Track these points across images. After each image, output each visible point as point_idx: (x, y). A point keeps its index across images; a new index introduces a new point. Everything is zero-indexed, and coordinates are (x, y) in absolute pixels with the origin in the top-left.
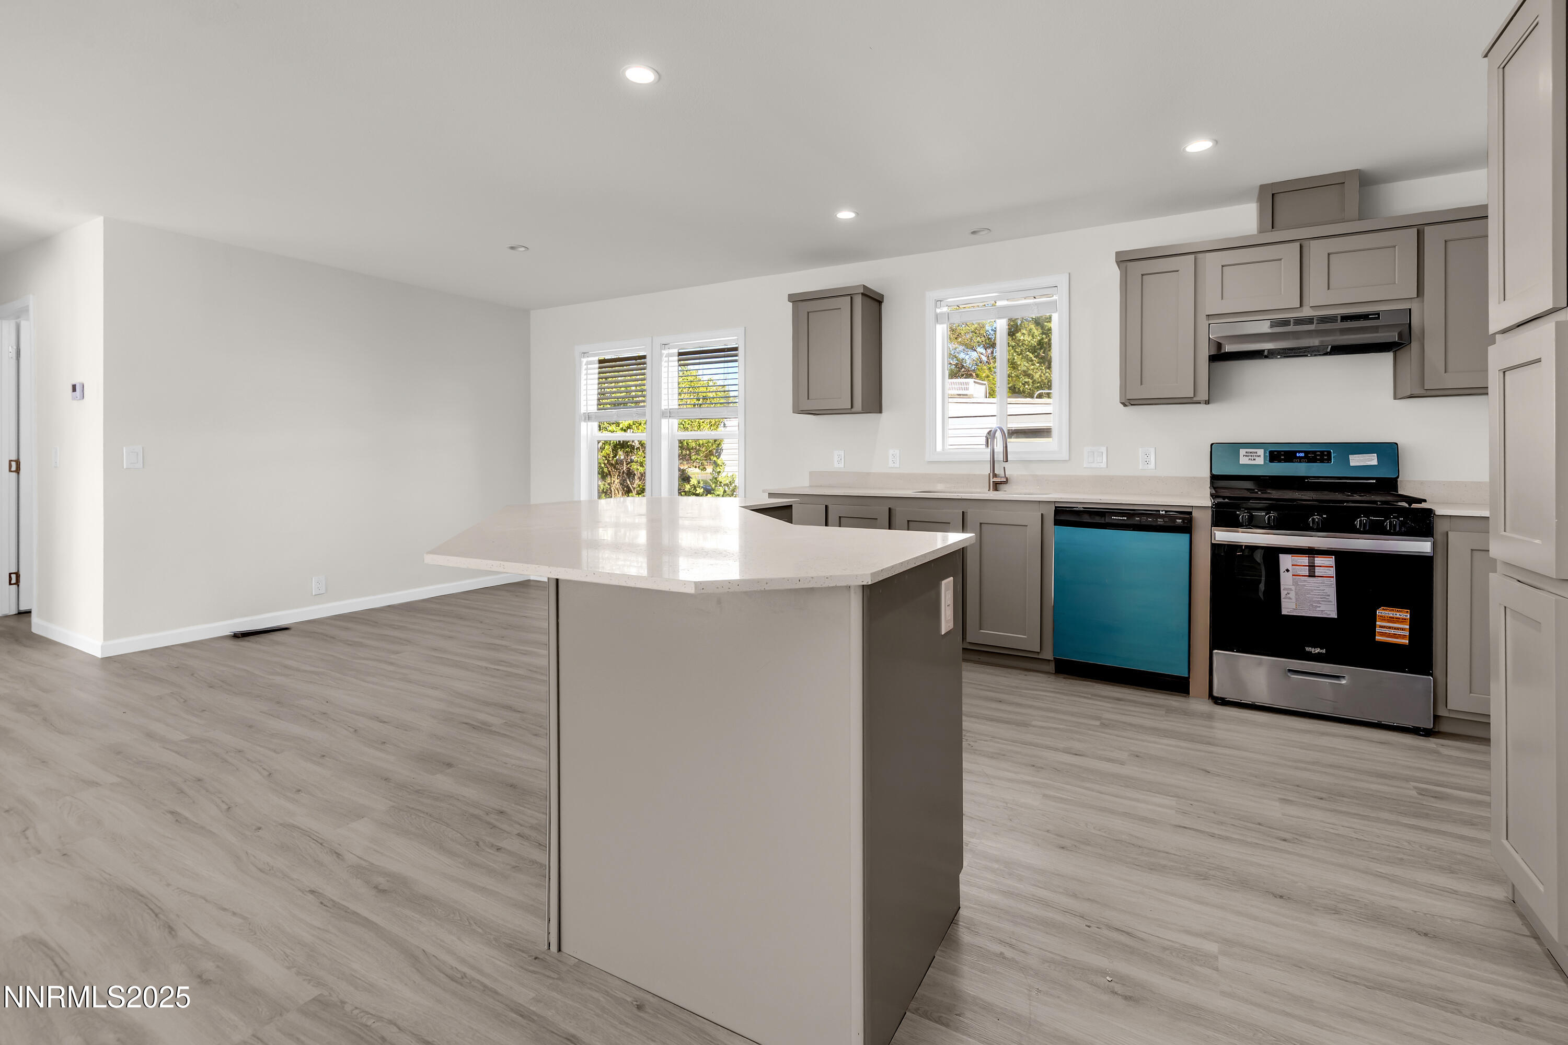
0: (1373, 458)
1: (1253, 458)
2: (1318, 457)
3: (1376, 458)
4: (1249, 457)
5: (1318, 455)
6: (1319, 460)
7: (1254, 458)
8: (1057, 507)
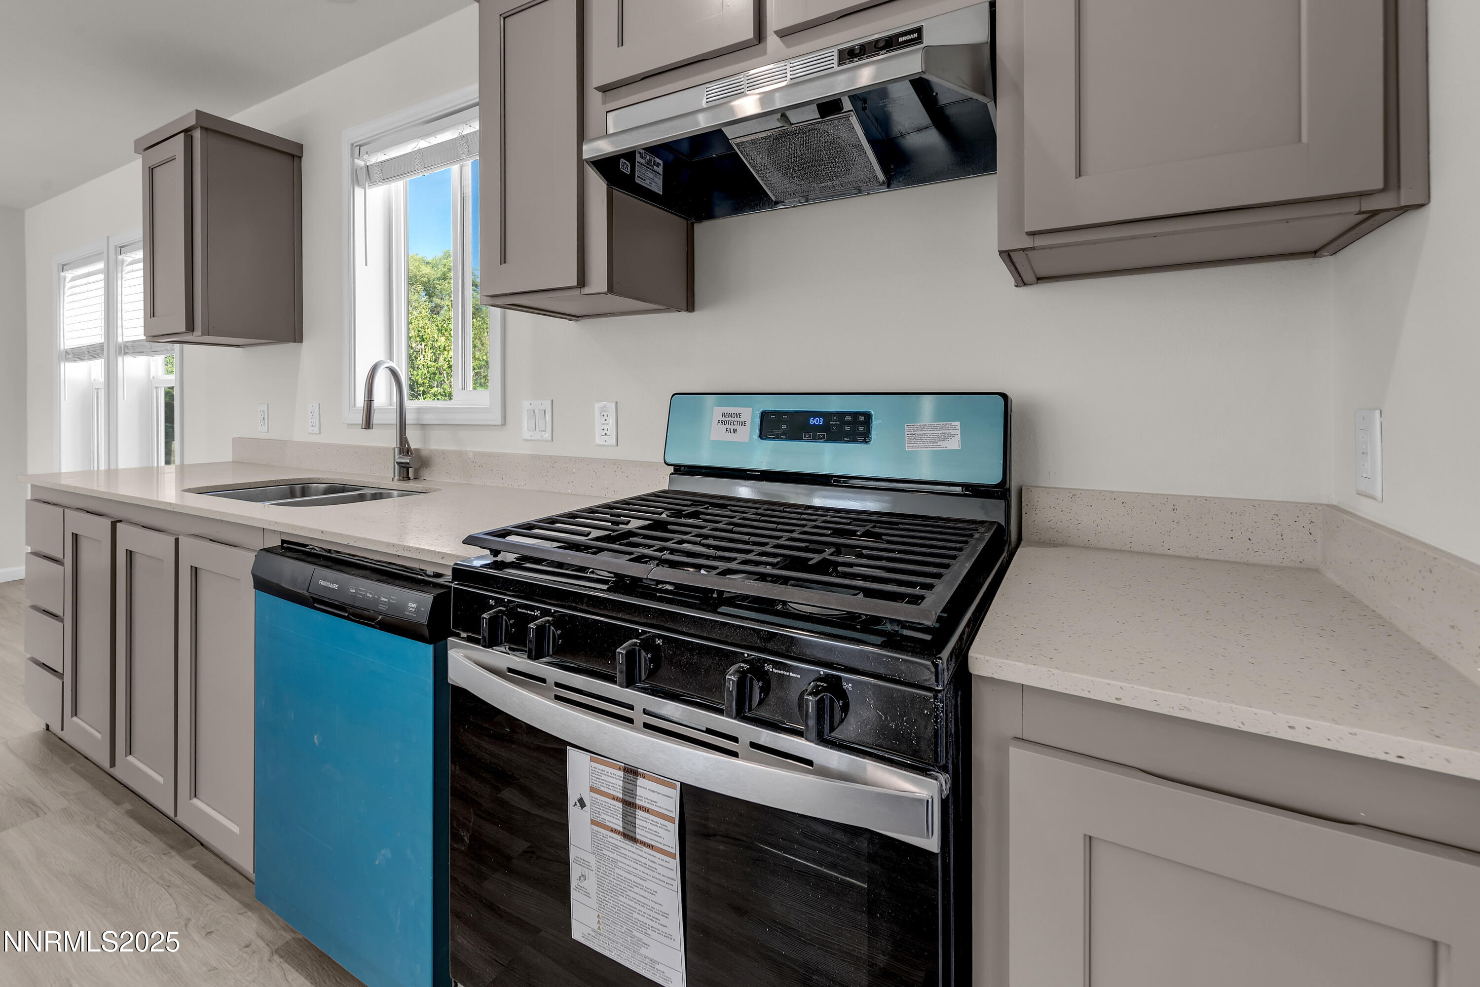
0: (953, 432)
1: (732, 427)
2: (847, 428)
3: (959, 432)
4: (727, 427)
5: (848, 423)
6: (848, 434)
7: (735, 427)
8: (283, 542)
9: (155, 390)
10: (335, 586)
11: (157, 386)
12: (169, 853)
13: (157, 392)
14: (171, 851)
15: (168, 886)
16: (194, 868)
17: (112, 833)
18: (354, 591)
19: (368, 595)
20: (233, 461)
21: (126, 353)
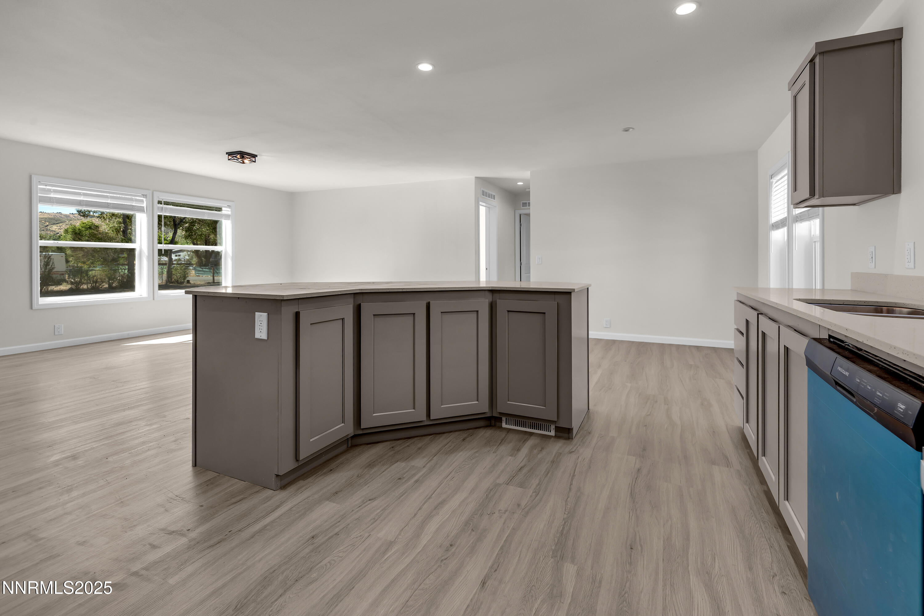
8: (830, 336)
9: (814, 244)
10: (847, 374)
11: (815, 240)
12: (778, 528)
13: (815, 245)
14: (779, 528)
15: (771, 547)
16: (788, 548)
17: (754, 497)
18: (859, 381)
19: (868, 387)
20: (851, 290)
21: (797, 221)
